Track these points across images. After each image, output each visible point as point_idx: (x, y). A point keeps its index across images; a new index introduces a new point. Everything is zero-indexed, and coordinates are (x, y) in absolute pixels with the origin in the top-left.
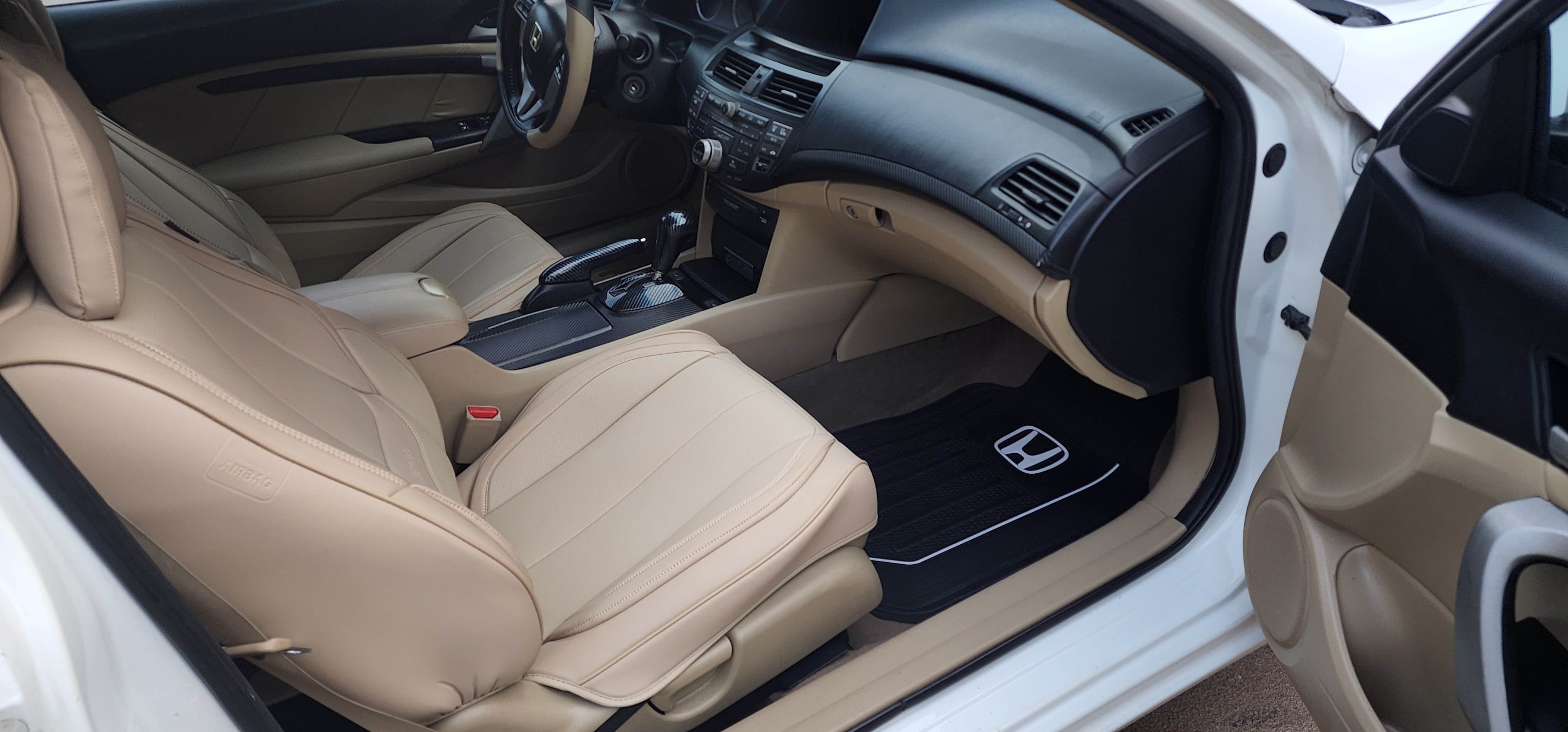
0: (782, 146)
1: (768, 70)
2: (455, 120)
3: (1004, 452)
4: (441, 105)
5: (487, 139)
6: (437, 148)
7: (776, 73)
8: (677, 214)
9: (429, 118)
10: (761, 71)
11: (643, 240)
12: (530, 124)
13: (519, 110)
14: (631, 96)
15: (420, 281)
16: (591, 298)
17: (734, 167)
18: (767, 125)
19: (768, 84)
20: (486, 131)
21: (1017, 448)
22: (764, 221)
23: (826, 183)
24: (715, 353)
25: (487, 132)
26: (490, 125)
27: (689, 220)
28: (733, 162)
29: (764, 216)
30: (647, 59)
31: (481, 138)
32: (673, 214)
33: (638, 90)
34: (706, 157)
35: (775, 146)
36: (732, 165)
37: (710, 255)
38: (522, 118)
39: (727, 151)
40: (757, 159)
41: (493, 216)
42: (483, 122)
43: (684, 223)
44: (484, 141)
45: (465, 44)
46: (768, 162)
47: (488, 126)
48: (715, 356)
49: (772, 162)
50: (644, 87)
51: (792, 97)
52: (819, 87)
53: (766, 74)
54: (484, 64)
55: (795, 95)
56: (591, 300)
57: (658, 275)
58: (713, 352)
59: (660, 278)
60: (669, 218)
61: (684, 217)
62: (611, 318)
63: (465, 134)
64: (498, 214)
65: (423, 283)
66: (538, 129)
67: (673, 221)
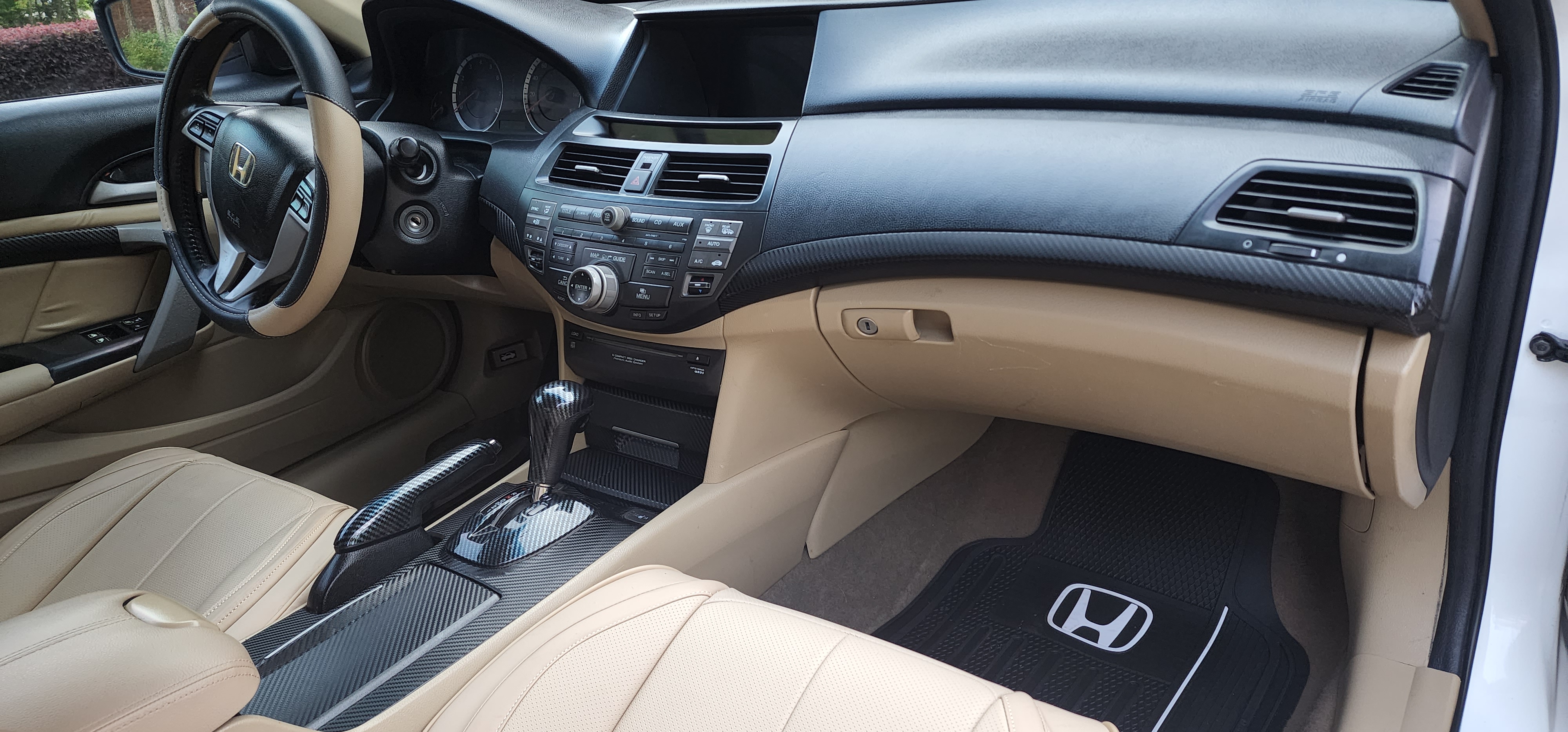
0: (731, 251)
1: (659, 155)
2: (82, 331)
3: (1069, 628)
4: (51, 311)
5: (145, 351)
6: (58, 377)
7: (673, 155)
8: (556, 389)
9: (34, 334)
10: (642, 158)
11: (492, 442)
12: (248, 302)
13: (217, 285)
14: (414, 236)
15: (125, 603)
16: (433, 554)
17: (646, 297)
18: (692, 229)
19: (665, 173)
20: (141, 339)
21: (1078, 619)
22: (700, 371)
23: (813, 291)
24: (710, 595)
25: (144, 340)
26: (147, 329)
27: (578, 394)
28: (642, 290)
29: (698, 364)
30: (432, 177)
31: (135, 349)
32: (549, 391)
33: (422, 225)
34: (596, 291)
35: (720, 251)
36: (642, 294)
37: (586, 447)
38: (230, 296)
39: (627, 276)
40: (688, 279)
41: (181, 465)
42: (131, 327)
43: (572, 399)
44: (139, 354)
45: (87, 212)
46: (710, 279)
47: (145, 331)
48: (711, 600)
49: (718, 277)
50: (431, 220)
51: (722, 181)
52: (765, 159)
53: (658, 162)
54: (122, 238)
55: (726, 178)
56: (436, 559)
57: (542, 490)
58: (706, 593)
59: (546, 494)
60: (545, 397)
61: (569, 390)
62: (491, 581)
63: (105, 349)
64: (192, 460)
65: (134, 606)
66: (272, 306)
67: (552, 401)
